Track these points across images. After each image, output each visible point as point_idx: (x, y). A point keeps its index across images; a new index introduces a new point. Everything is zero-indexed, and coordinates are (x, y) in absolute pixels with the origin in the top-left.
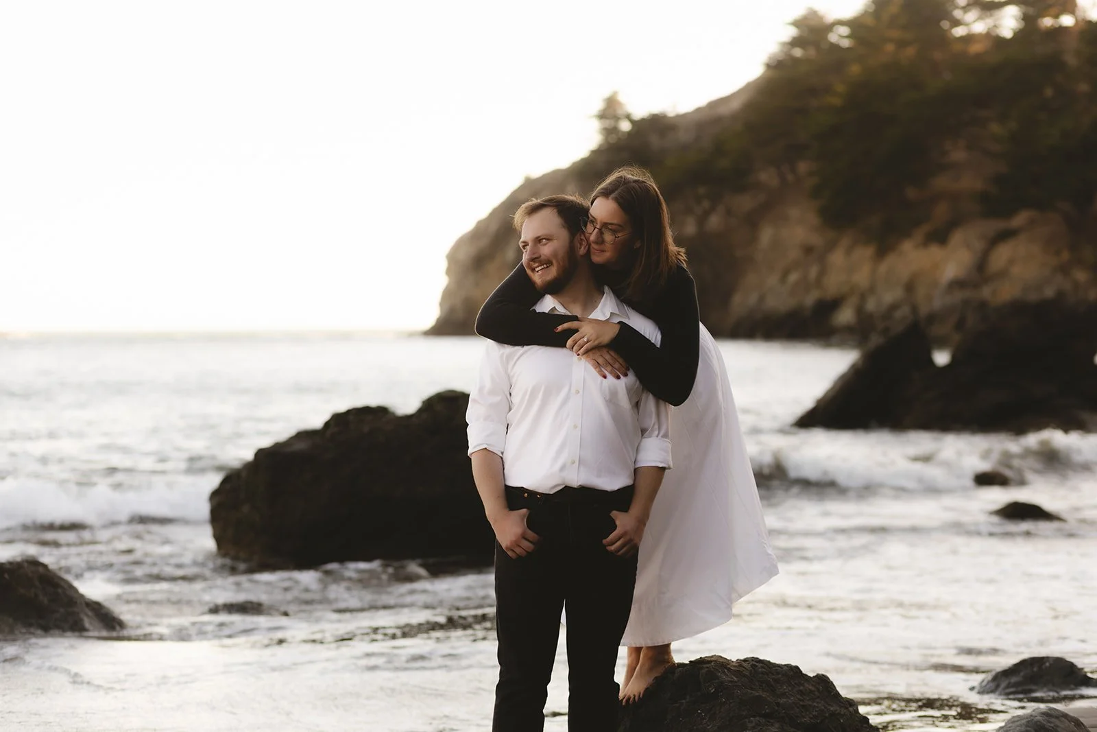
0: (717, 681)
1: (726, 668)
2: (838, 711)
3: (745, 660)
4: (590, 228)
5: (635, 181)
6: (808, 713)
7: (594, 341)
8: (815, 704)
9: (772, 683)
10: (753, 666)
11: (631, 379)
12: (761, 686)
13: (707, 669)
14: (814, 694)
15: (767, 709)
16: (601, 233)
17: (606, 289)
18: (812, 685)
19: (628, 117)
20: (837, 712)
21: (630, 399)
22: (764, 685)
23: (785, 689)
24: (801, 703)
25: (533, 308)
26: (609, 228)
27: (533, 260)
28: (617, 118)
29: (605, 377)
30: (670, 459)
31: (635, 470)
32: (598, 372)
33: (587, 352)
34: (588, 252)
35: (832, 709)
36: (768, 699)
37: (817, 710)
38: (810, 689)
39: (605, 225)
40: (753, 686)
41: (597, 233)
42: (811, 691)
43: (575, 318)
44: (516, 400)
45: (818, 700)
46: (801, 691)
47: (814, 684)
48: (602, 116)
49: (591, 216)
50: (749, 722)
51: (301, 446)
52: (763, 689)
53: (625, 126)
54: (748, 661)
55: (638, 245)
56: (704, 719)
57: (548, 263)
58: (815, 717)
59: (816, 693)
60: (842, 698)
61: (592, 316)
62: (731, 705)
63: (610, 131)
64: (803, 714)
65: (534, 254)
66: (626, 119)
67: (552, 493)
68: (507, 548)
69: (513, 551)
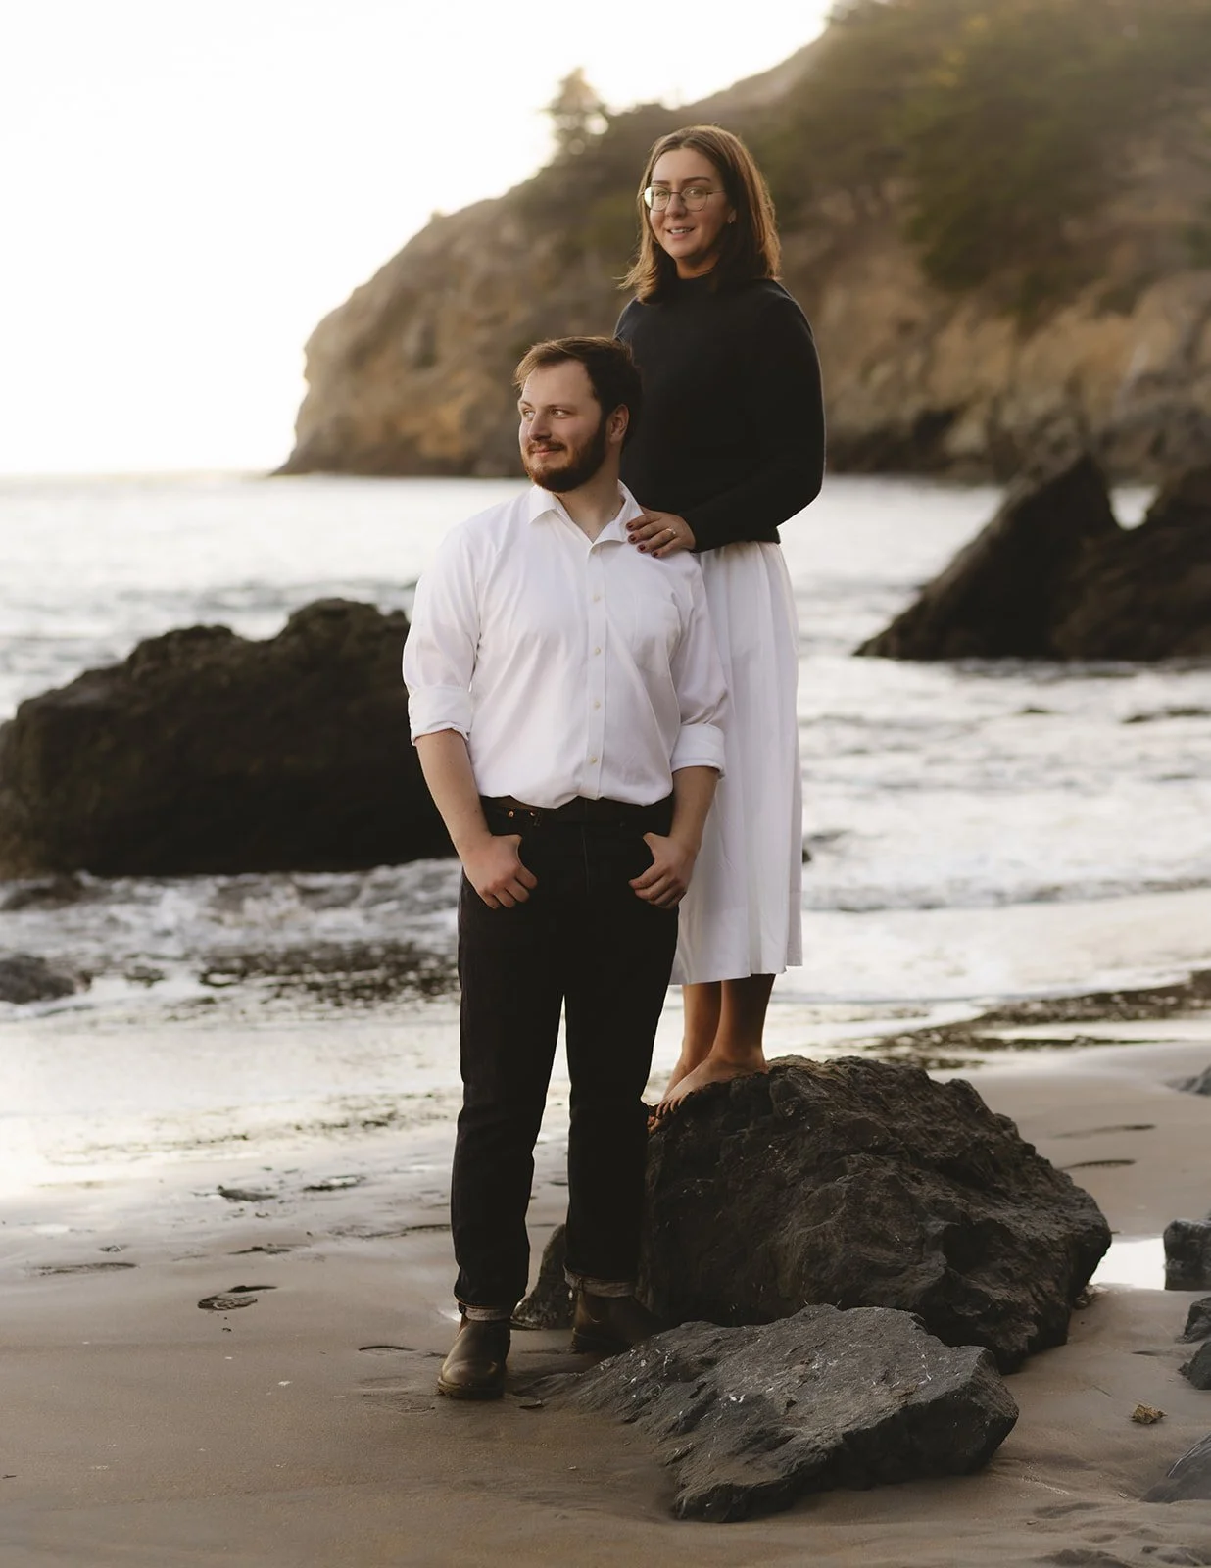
0: (796, 1098)
1: (810, 1076)
2: (987, 1137)
3: (840, 1063)
6: (940, 1143)
8: (951, 1128)
9: (884, 1098)
10: (853, 1072)
12: (866, 1103)
13: (781, 1080)
14: (948, 1113)
15: (877, 1139)
18: (945, 1098)
19: (601, 110)
20: (984, 1140)
22: (870, 1101)
23: (902, 1107)
24: (929, 1128)
27: (537, 438)
28: (583, 113)
31: (674, 774)
35: (976, 1135)
36: (878, 1124)
37: (954, 1137)
38: (942, 1105)
40: (855, 1105)
42: (944, 1109)
45: (955, 1122)
46: (928, 1108)
47: (947, 1095)
48: (558, 109)
50: (849, 1162)
51: (92, 695)
52: (868, 1107)
53: (597, 126)
54: (843, 1063)
56: (779, 1158)
57: (561, 447)
58: (951, 1148)
59: (953, 1111)
60: (993, 1116)
62: (821, 1135)
63: (572, 135)
64: (933, 1145)
65: (541, 428)
66: (599, 115)
67: (555, 807)
68: (487, 893)
69: (495, 898)
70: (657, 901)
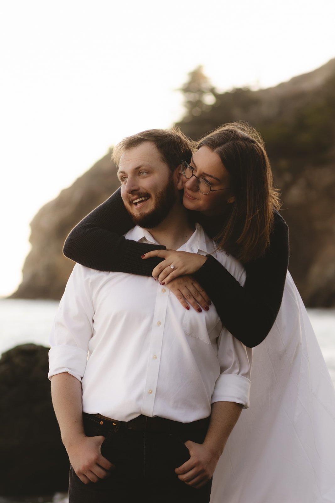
7: (180, 270)
11: (212, 313)
19: (212, 91)
21: (210, 334)
25: (124, 236)
26: (206, 180)
27: (132, 192)
28: (201, 92)
29: (188, 308)
31: (212, 405)
32: (182, 303)
33: (171, 281)
39: (203, 175)
43: (163, 248)
48: (187, 89)
49: (193, 161)
53: (209, 100)
55: (231, 200)
57: (147, 196)
61: (180, 249)
63: (194, 105)
65: (133, 186)
66: (211, 93)
67: (127, 421)
69: (85, 476)
70: (190, 483)
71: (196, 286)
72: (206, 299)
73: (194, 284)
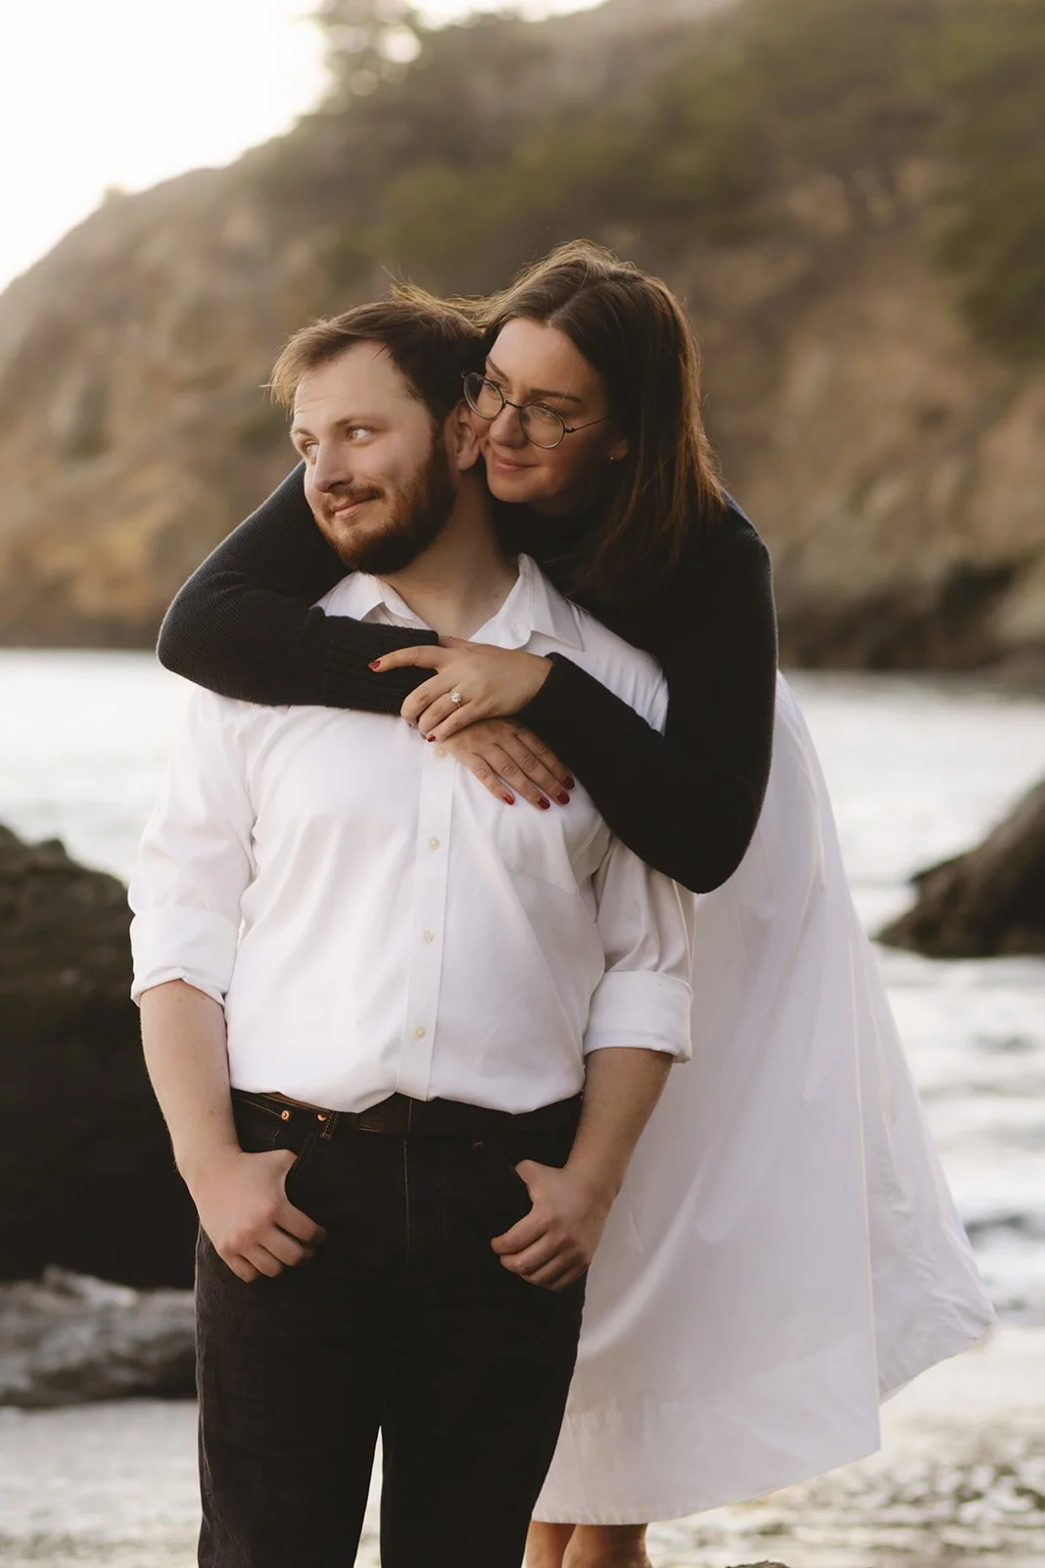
4: (487, 403)
5: (616, 277)
7: (478, 703)
16: (521, 417)
17: (525, 563)
19: (410, 20)
26: (543, 405)
27: (332, 487)
29: (510, 801)
30: (686, 1031)
31: (587, 1058)
32: (492, 789)
33: (457, 732)
34: (480, 466)
39: (534, 397)
41: (513, 417)
43: (430, 638)
44: (264, 856)
48: (333, 16)
49: (494, 366)
53: (401, 47)
55: (619, 451)
57: (373, 494)
61: (479, 637)
65: (334, 469)
66: (404, 28)
67: (358, 1111)
68: (228, 1251)
69: (246, 1260)
70: (535, 1277)
71: (528, 740)
72: (558, 770)
73: (521, 737)
